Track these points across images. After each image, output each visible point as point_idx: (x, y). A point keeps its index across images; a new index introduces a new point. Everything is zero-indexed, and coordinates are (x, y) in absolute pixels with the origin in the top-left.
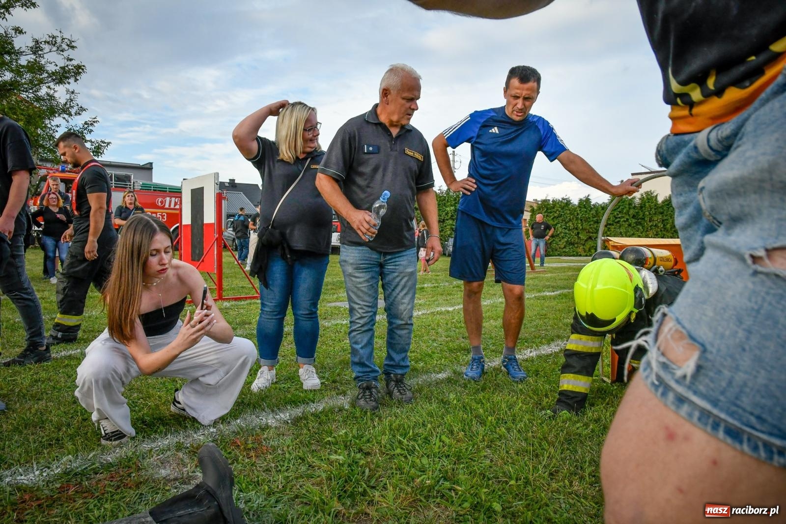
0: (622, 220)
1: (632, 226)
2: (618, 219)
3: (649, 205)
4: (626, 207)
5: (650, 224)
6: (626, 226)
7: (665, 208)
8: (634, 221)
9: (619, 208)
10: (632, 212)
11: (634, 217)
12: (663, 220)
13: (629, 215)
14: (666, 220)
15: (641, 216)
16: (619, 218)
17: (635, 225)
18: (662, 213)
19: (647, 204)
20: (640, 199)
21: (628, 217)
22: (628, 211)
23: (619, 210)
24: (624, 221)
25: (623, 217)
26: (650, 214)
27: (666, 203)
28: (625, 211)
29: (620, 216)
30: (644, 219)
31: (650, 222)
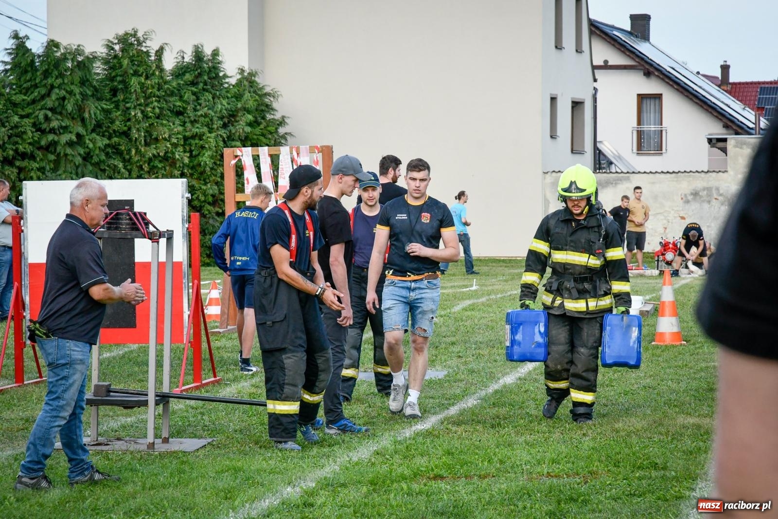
0: (65, 138)
1: (95, 159)
2: (51, 137)
3: (142, 85)
4: (71, 93)
5: (151, 152)
6: (78, 160)
7: (187, 96)
8: (102, 142)
9: (48, 94)
10: (93, 110)
11: (98, 127)
12: (186, 139)
13: (83, 120)
14: (193, 137)
15: (118, 125)
16: (52, 131)
17: (103, 157)
18: (179, 113)
19: (134, 81)
20: (106, 62)
21: (81, 130)
22: (81, 109)
23: (49, 102)
24: (70, 144)
25: (65, 128)
26: (146, 117)
27: (188, 77)
28: (69, 107)
29: (55, 124)
30: (126, 134)
31: (147, 144)
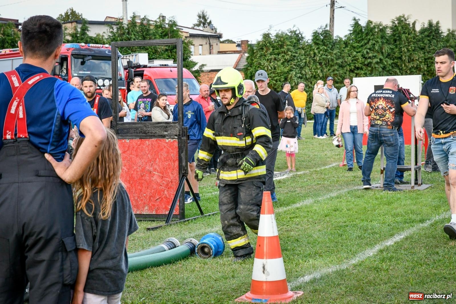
0: (375, 61)
1: (387, 69)
2: (369, 60)
3: (407, 37)
4: (377, 42)
5: (410, 65)
6: (380, 69)
7: (426, 41)
8: (390, 62)
9: (368, 43)
10: (386, 48)
11: (388, 56)
12: (425, 59)
13: (382, 53)
14: (429, 58)
15: (397, 55)
16: (370, 58)
17: (391, 68)
18: (422, 49)
19: (403, 36)
20: (392, 28)
21: (382, 57)
22: (381, 49)
23: (368, 46)
24: (377, 63)
25: (375, 56)
26: (408, 51)
27: (426, 33)
28: (377, 48)
29: (371, 55)
30: (400, 58)
31: (409, 62)
